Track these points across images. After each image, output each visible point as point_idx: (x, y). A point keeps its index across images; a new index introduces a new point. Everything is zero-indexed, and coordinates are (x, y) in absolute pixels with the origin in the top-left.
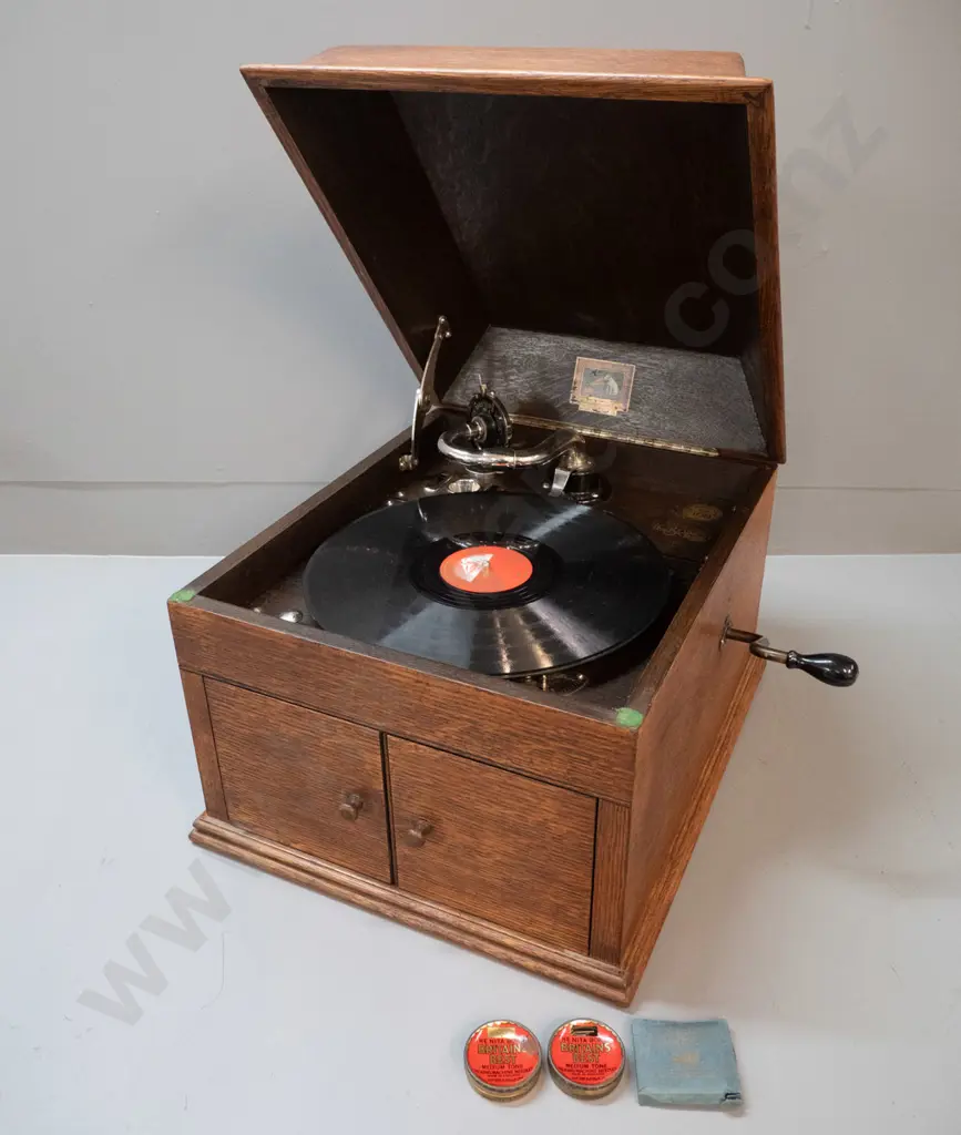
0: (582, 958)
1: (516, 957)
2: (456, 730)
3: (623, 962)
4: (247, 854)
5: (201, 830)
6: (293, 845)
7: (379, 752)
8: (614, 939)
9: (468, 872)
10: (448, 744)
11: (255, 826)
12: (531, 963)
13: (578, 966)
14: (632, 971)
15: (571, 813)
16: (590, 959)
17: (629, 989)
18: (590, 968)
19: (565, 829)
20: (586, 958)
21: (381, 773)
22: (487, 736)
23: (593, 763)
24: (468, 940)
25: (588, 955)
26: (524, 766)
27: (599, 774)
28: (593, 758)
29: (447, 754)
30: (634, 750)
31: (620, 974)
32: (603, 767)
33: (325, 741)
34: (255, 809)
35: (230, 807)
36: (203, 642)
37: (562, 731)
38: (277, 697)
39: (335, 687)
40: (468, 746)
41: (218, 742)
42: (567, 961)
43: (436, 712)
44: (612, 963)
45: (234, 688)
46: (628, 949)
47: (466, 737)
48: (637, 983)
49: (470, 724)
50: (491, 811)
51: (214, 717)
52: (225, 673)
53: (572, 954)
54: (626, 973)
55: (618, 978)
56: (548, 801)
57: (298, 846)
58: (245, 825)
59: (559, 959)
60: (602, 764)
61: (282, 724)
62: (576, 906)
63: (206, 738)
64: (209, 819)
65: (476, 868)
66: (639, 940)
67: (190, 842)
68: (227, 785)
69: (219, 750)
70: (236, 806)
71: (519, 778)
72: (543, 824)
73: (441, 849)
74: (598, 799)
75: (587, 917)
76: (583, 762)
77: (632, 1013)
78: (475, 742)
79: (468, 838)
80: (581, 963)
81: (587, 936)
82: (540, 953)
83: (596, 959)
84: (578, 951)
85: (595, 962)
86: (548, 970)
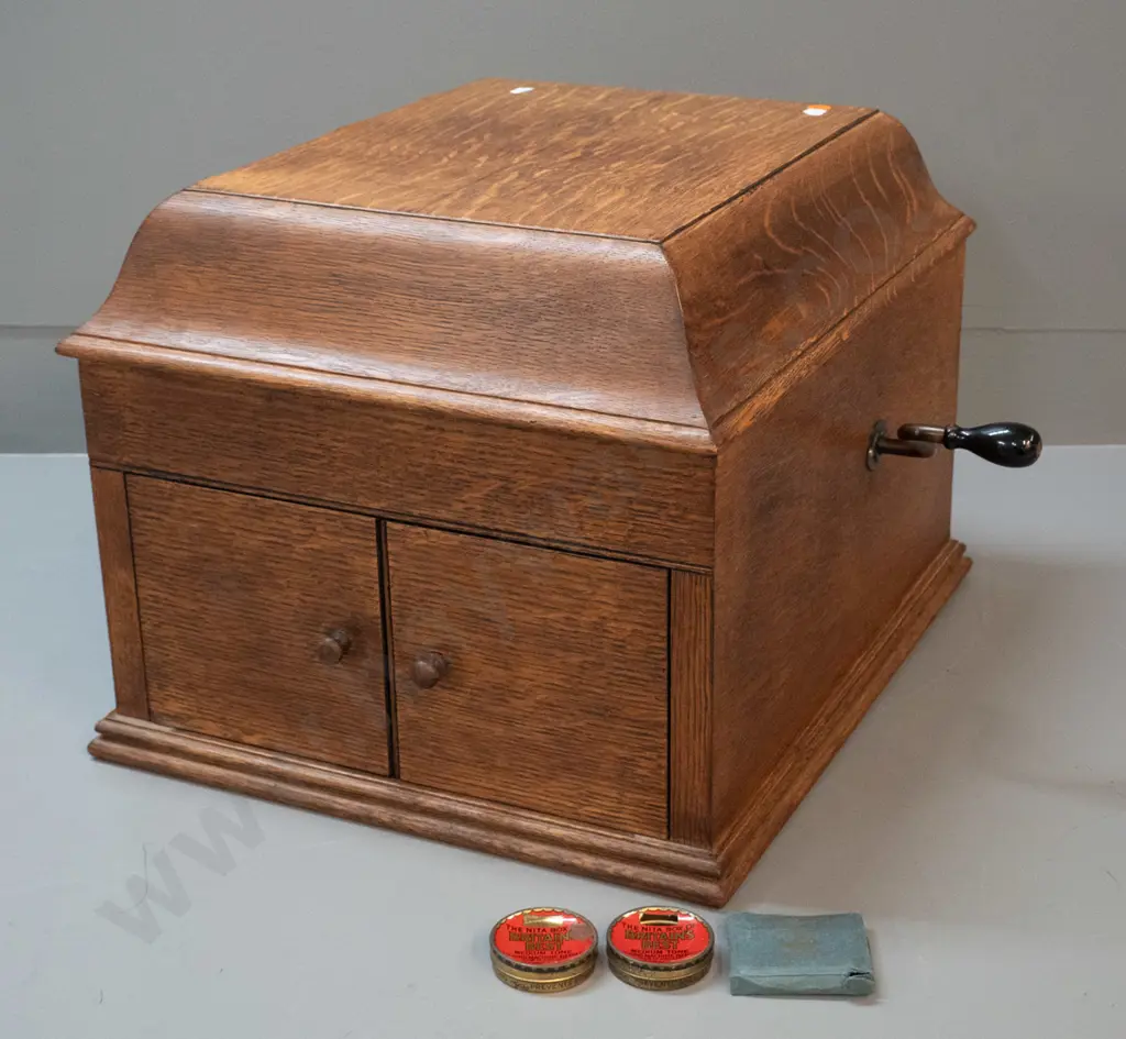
0: (659, 842)
1: (567, 856)
2: (478, 495)
3: (717, 842)
4: (177, 763)
5: (107, 735)
6: (247, 739)
7: (375, 552)
8: (702, 801)
9: (499, 730)
10: (471, 521)
11: (190, 718)
12: (588, 861)
13: (653, 853)
15: (636, 601)
16: (675, 846)
17: (724, 880)
18: (672, 854)
19: (629, 628)
20: (666, 842)
21: (377, 587)
22: (522, 497)
23: (663, 512)
24: (500, 841)
25: (668, 838)
26: (572, 537)
27: (670, 530)
28: (662, 506)
29: (468, 538)
30: (713, 483)
31: (713, 857)
32: (673, 519)
33: (298, 547)
34: (190, 687)
35: (154, 691)
36: (129, 417)
37: (619, 471)
38: (230, 489)
39: (313, 456)
40: (497, 518)
41: (142, 582)
42: (638, 849)
43: (454, 471)
44: (701, 845)
45: (169, 485)
47: (495, 504)
49: (500, 483)
50: (528, 618)
51: (138, 540)
52: (158, 461)
53: (644, 839)
54: (723, 855)
55: (709, 863)
56: (607, 586)
57: (253, 740)
58: (176, 717)
59: (627, 847)
60: (673, 513)
61: (238, 532)
62: (648, 754)
63: (124, 576)
64: (119, 718)
65: (509, 721)
67: (90, 757)
68: (150, 653)
69: (143, 593)
70: (161, 687)
71: (566, 557)
72: (599, 627)
73: (460, 699)
74: (669, 570)
75: (664, 772)
76: (650, 515)
78: (505, 510)
79: (500, 672)
80: (657, 848)
81: (665, 805)
82: (601, 842)
83: (678, 842)
84: (653, 834)
85: (678, 845)
86: (613, 867)
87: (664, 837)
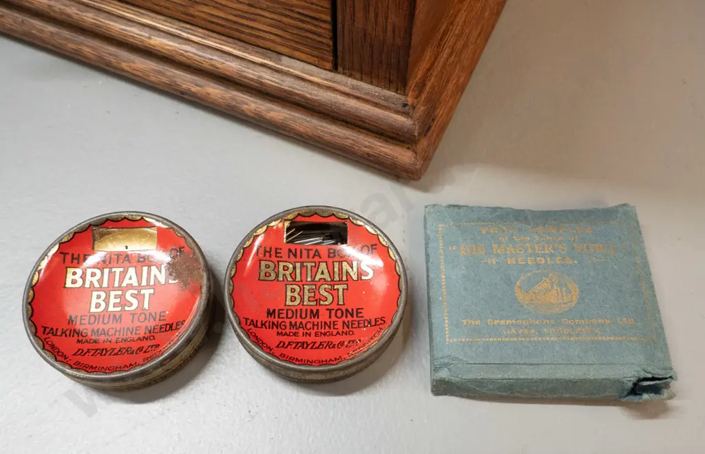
0: (320, 75)
1: (186, 81)
3: (412, 83)
12: (215, 91)
14: (433, 104)
16: (339, 77)
17: (424, 143)
18: (341, 99)
20: (330, 75)
25: (335, 69)
31: (405, 110)
42: (287, 84)
44: (388, 84)
46: (428, 54)
48: (443, 129)
53: (296, 67)
54: (421, 109)
55: (400, 119)
59: (269, 78)
66: (450, 40)
77: (425, 189)
80: (318, 85)
81: (328, 18)
82: (232, 66)
83: (350, 76)
84: (311, 59)
85: (351, 81)
86: (252, 104)
87: (329, 65)
